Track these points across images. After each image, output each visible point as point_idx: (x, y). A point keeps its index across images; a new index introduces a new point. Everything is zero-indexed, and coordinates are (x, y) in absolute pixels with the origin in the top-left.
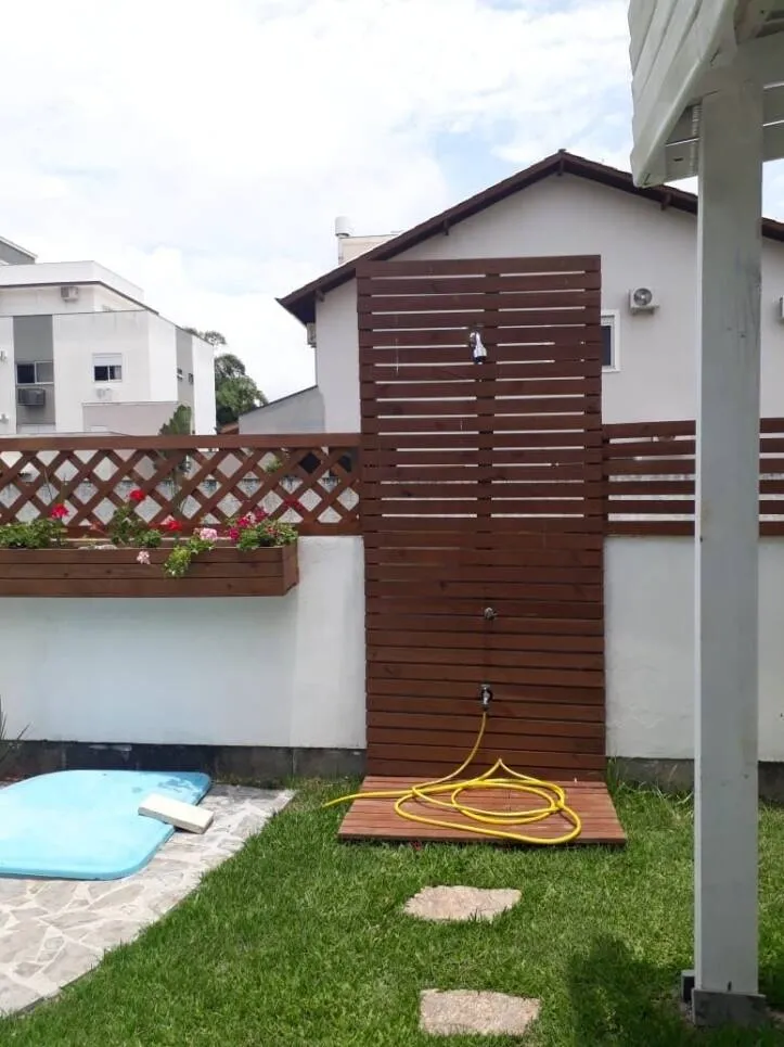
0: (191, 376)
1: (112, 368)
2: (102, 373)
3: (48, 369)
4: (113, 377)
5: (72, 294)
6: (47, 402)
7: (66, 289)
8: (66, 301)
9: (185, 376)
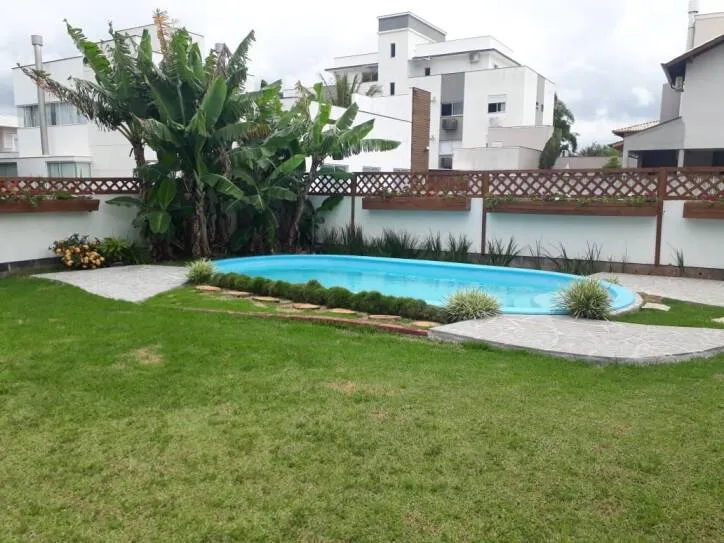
0: (542, 106)
1: (500, 104)
2: (493, 108)
3: (460, 106)
4: (499, 110)
5: (476, 58)
6: (459, 127)
7: (472, 55)
8: (472, 63)
9: (540, 107)
